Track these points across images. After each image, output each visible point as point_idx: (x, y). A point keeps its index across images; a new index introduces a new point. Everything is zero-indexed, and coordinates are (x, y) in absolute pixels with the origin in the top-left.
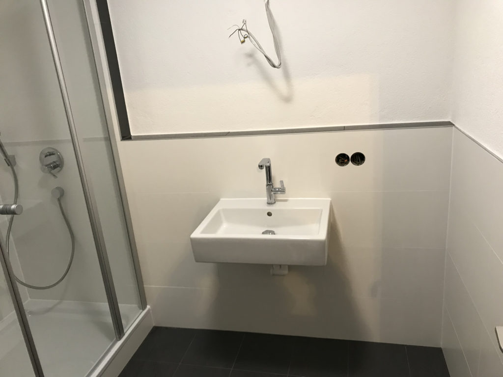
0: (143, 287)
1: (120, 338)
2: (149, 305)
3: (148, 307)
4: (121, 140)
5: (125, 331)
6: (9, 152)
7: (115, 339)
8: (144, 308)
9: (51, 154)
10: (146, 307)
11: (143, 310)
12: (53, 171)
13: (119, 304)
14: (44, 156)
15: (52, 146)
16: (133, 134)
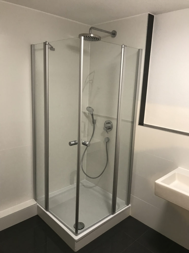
0: (130, 195)
1: (113, 214)
2: (131, 204)
3: (130, 205)
4: (138, 125)
5: (116, 212)
6: (95, 118)
7: (111, 213)
8: (128, 205)
9: (109, 123)
10: (129, 205)
11: (127, 206)
12: (107, 130)
13: (117, 198)
14: (106, 123)
15: (110, 120)
16: (144, 123)
